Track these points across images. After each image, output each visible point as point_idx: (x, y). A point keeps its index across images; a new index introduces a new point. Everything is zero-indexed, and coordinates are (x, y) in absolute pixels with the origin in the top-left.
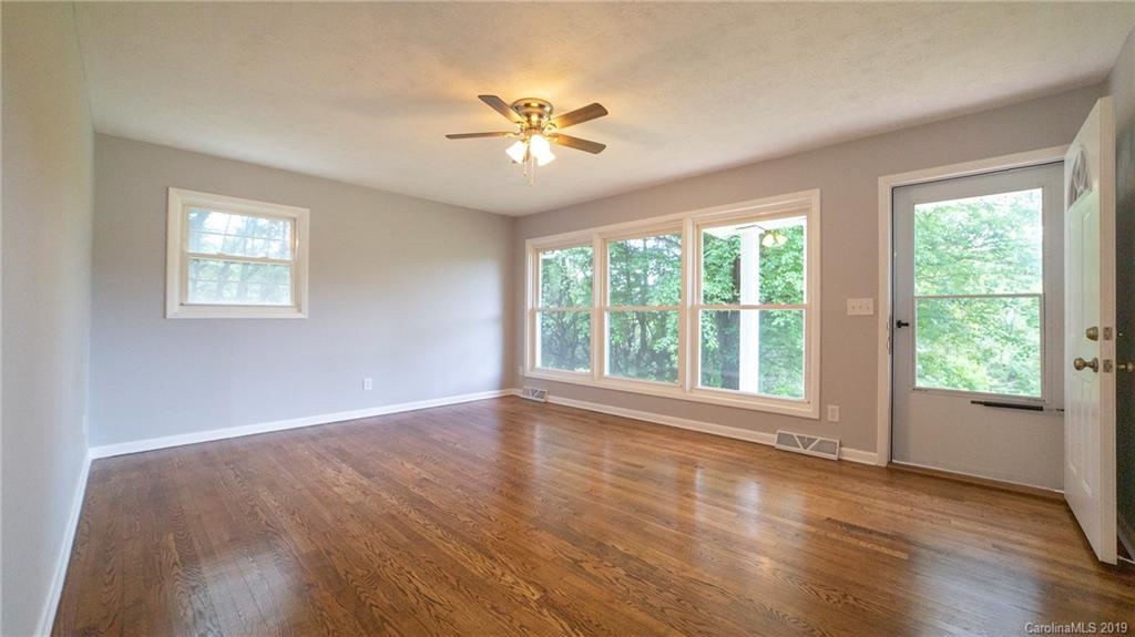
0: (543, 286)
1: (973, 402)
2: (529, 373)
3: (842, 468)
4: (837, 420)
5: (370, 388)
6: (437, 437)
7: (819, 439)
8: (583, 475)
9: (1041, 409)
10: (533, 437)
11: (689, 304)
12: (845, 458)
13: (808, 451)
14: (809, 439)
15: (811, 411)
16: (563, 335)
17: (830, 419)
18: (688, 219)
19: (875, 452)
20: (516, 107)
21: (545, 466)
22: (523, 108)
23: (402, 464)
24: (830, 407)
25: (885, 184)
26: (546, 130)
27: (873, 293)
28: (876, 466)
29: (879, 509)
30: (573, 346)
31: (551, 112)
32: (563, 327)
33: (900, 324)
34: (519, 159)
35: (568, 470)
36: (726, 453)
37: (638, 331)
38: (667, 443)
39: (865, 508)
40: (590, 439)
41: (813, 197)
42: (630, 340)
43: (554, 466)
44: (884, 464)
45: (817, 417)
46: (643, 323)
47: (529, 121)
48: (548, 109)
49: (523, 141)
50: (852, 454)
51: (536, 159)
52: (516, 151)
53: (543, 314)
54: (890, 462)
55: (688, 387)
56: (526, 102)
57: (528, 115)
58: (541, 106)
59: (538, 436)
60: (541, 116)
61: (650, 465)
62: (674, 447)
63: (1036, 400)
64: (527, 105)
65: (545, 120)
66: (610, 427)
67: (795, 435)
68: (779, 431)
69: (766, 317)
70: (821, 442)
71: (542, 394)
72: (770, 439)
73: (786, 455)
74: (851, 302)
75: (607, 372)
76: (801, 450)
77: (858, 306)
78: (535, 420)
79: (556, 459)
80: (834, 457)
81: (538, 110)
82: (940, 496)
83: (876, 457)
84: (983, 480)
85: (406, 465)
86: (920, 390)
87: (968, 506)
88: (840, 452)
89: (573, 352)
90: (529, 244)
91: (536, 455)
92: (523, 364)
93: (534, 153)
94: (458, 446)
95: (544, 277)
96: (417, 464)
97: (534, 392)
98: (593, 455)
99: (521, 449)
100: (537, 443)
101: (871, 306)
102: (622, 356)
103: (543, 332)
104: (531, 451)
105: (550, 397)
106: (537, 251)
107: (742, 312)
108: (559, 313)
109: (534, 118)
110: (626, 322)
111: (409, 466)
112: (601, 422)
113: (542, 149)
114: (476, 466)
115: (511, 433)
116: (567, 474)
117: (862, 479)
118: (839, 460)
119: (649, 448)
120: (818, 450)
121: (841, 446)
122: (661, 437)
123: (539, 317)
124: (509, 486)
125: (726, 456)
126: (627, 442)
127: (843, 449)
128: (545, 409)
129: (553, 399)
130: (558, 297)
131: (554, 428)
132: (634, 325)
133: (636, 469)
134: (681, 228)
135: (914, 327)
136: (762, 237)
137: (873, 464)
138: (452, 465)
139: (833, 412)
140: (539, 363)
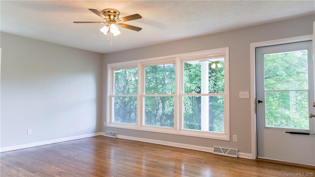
0: (115, 84)
1: (286, 132)
2: (108, 125)
3: (239, 161)
4: (236, 141)
5: (31, 133)
6: (65, 154)
7: (230, 149)
8: (132, 166)
9: (309, 134)
10: (110, 152)
11: (178, 94)
12: (240, 157)
13: (226, 154)
14: (226, 149)
15: (226, 138)
16: (125, 108)
17: (234, 140)
18: (178, 57)
19: (251, 154)
20: (104, 12)
21: (115, 164)
22: (107, 12)
23: (50, 166)
24: (234, 136)
25: (253, 46)
26: (117, 22)
27: (249, 89)
28: (252, 159)
29: (248, 174)
30: (130, 113)
31: (119, 14)
32: (125, 104)
33: (259, 102)
34: (105, 33)
35: (126, 165)
36: (193, 156)
37: (161, 105)
38: (169, 153)
39: (243, 174)
40: (136, 152)
41: (226, 50)
42: (157, 110)
43: (120, 164)
44: (254, 158)
45: (229, 140)
46: (163, 102)
47: (110, 18)
48: (117, 13)
49: (107, 26)
50: (243, 155)
51: (113, 34)
52: (104, 30)
53: (115, 97)
54: (257, 158)
55: (178, 129)
56: (109, 10)
57: (109, 16)
58: (115, 12)
59: (112, 152)
60: (115, 16)
61: (161, 162)
62: (172, 154)
63: (307, 131)
64: (109, 12)
65: (116, 18)
66: (145, 147)
67: (220, 148)
68: (214, 146)
69: (211, 99)
70: (231, 150)
71: (115, 134)
72: (211, 150)
73: (217, 156)
74: (240, 93)
75: (144, 124)
76: (223, 154)
77: (243, 94)
78: (111, 145)
79: (121, 161)
80: (235, 156)
81: (114, 14)
82: (273, 169)
83: (252, 156)
84: (290, 163)
85: (51, 166)
86: (267, 128)
87: (282, 172)
88: (238, 154)
89: (130, 116)
90: (109, 66)
91: (112, 160)
92: (106, 121)
93: (111, 31)
94: (75, 158)
95: (116, 80)
96: (57, 166)
97: (111, 133)
98: (137, 158)
99: (105, 157)
100: (112, 155)
101: (248, 95)
102: (153, 118)
103: (115, 106)
104: (110, 158)
105: (118, 135)
106: (113, 69)
107: (202, 97)
108: (123, 97)
109: (112, 17)
110: (155, 101)
111: (53, 167)
112: (141, 145)
113: (115, 30)
114: (84, 165)
115: (101, 151)
116: (125, 166)
117: (245, 164)
118: (238, 157)
119: (161, 155)
120: (229, 154)
121: (238, 151)
122: (166, 151)
123: (113, 99)
124: (100, 172)
125: (193, 157)
126: (152, 153)
127: (239, 153)
128: (116, 141)
129: (119, 136)
130: (122, 89)
131: (119, 149)
132: (159, 103)
133: (155, 163)
134: (175, 61)
135: (264, 103)
136: (210, 65)
137: (251, 158)
138: (74, 165)
139: (235, 138)
140: (113, 120)
